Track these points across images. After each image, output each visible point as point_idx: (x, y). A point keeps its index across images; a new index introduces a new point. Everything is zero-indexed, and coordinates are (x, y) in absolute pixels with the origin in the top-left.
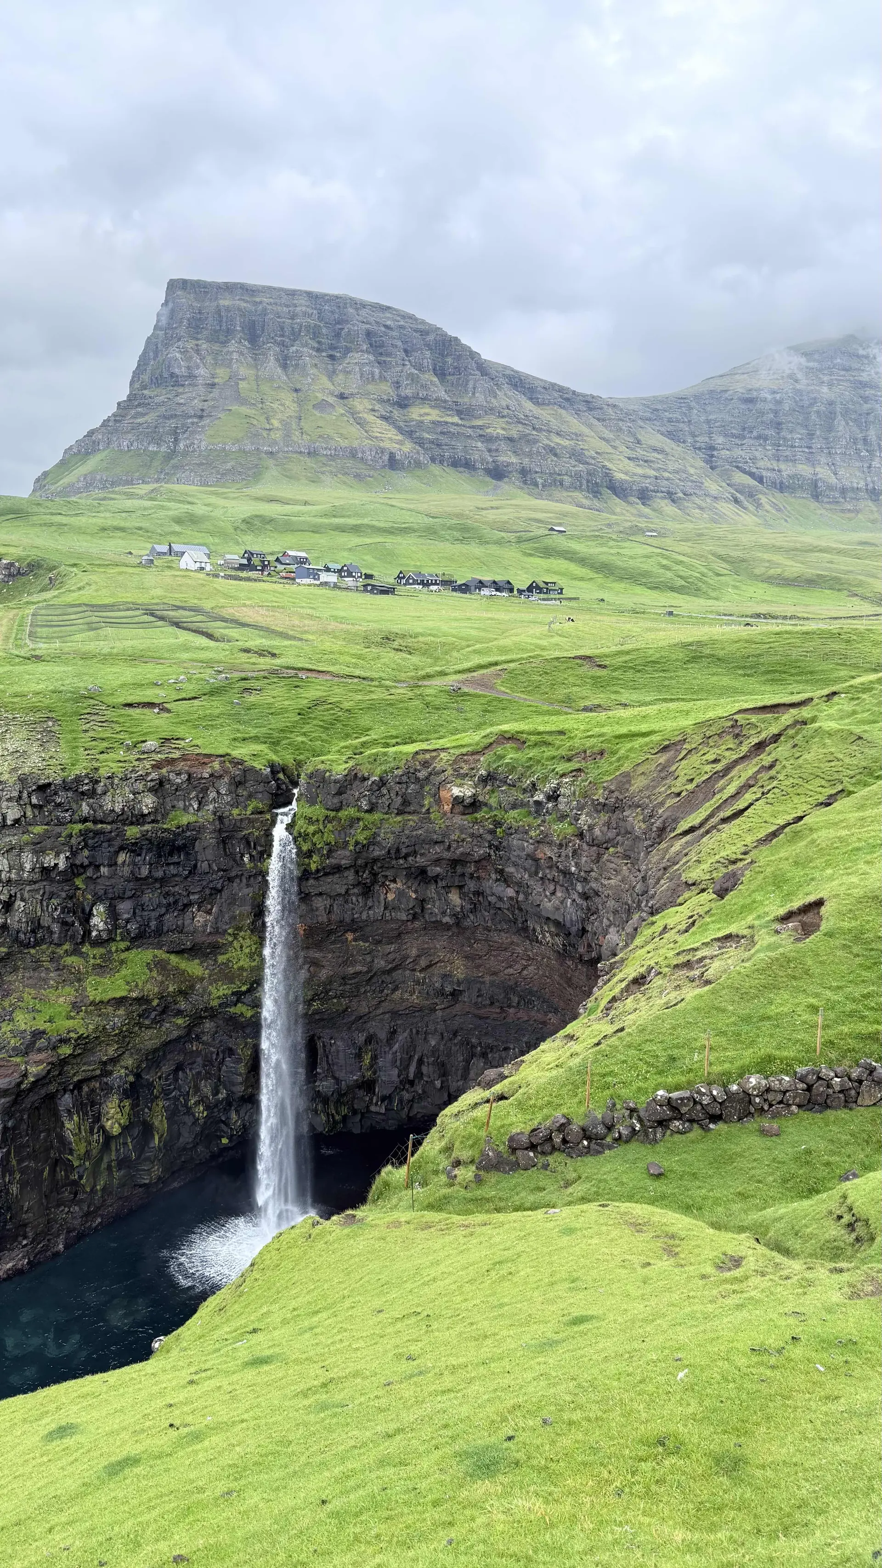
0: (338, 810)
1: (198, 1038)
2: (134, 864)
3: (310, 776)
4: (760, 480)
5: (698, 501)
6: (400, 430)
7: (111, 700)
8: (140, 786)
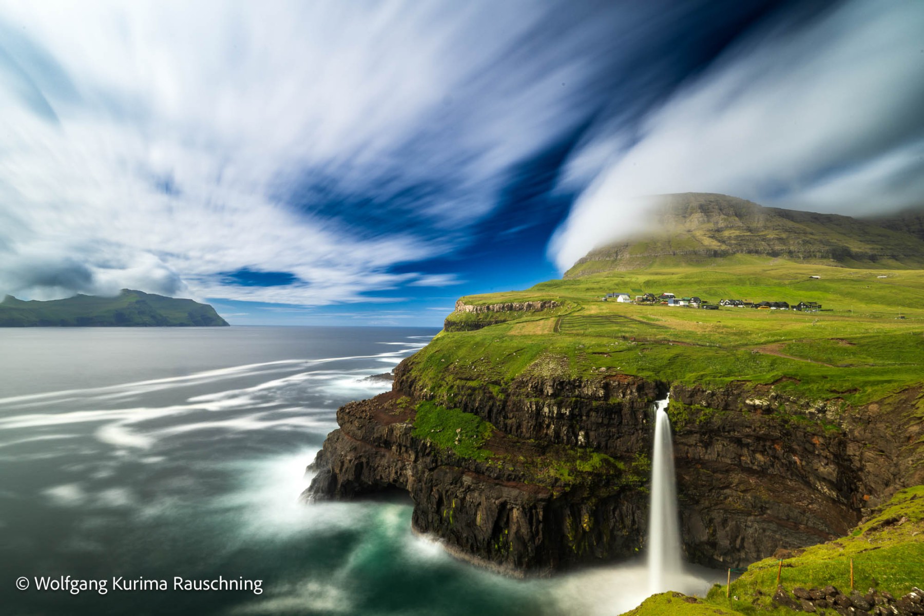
0: (691, 404)
2: (596, 416)
7: (587, 351)
8: (598, 385)
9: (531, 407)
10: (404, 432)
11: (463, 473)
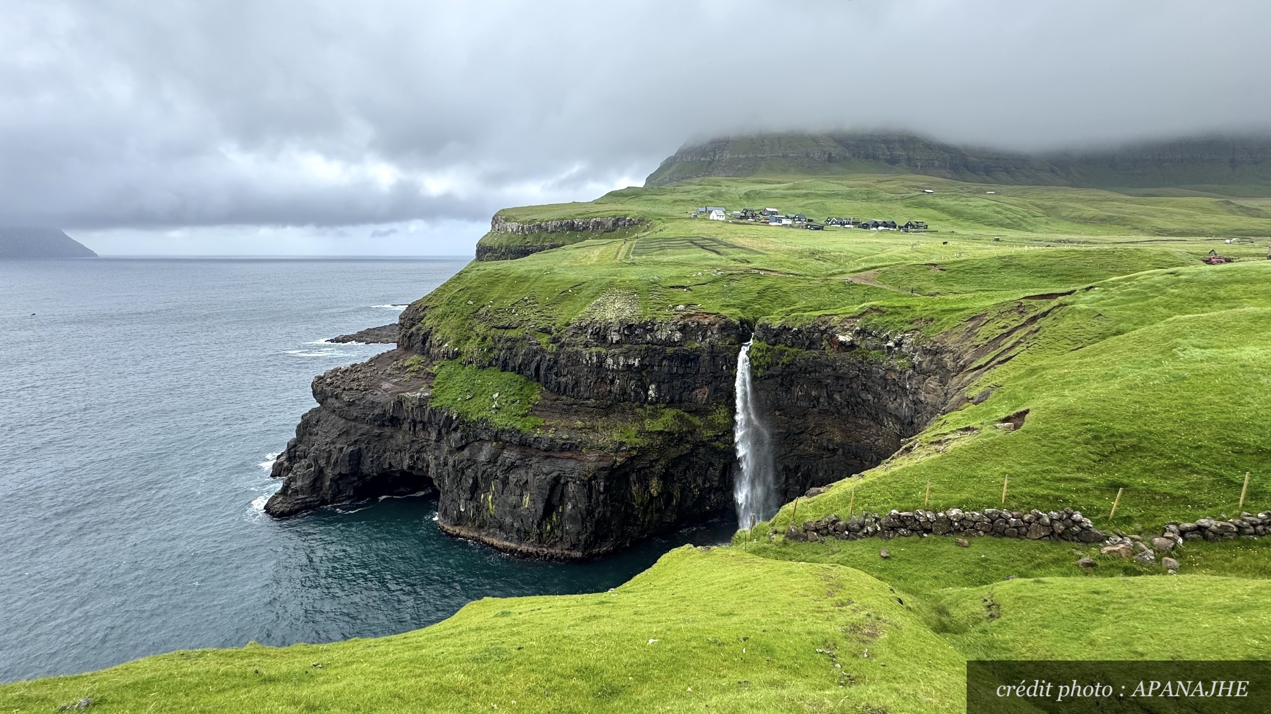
0: (774, 344)
1: (696, 456)
2: (669, 365)
3: (761, 326)
7: (664, 285)
8: (674, 327)
9: (590, 358)
10: (418, 403)
11: (503, 448)
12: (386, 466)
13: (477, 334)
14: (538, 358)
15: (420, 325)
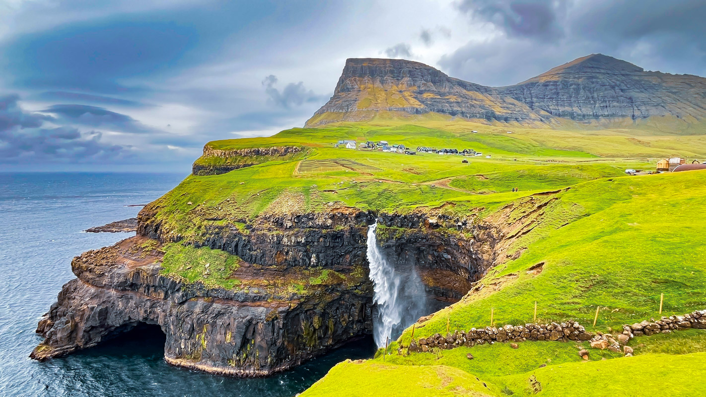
1: (343, 299)
3: (381, 215)
4: (551, 113)
5: (527, 121)
6: (420, 101)
7: (320, 189)
8: (327, 217)
9: (272, 238)
10: (151, 273)
11: (213, 302)
12: (127, 319)
13: (194, 224)
14: (237, 239)
15: (153, 219)
